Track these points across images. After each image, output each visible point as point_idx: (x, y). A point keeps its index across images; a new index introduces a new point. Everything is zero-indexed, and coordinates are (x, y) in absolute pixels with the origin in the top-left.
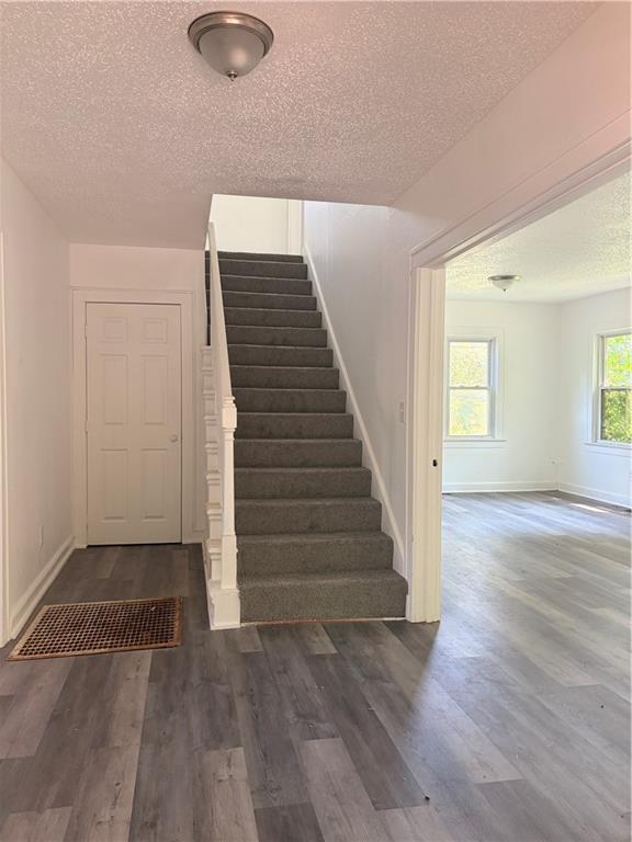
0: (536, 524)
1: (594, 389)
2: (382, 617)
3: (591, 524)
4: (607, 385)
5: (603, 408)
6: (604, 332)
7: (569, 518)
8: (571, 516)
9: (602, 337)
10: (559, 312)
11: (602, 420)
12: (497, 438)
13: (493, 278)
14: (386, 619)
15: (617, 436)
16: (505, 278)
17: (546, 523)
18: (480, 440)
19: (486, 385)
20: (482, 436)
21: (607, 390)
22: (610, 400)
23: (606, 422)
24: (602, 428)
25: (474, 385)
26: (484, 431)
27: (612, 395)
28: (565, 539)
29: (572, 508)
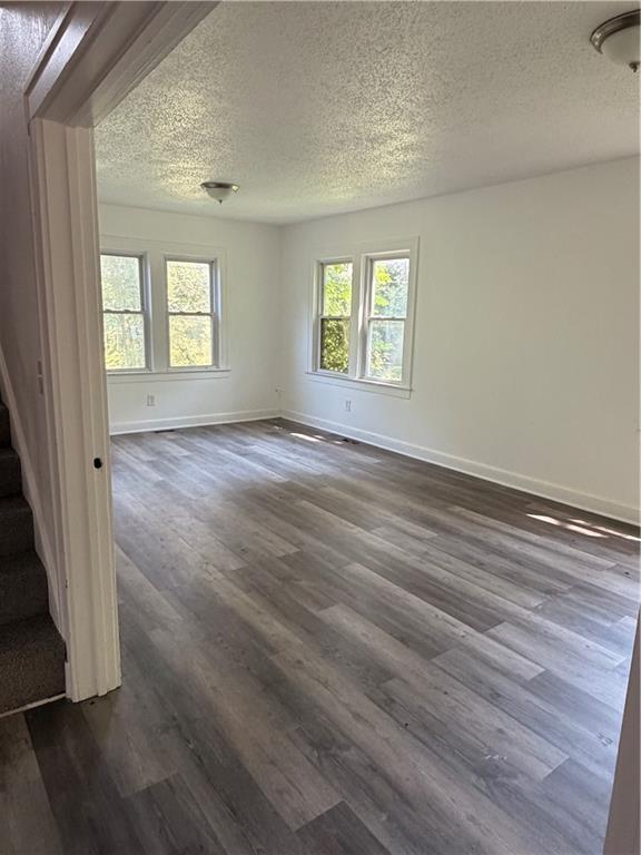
0: (260, 468)
1: (314, 317)
2: (24, 705)
3: (313, 461)
4: (326, 314)
5: (323, 338)
6: (322, 260)
7: (293, 456)
8: (294, 451)
9: (322, 264)
10: (281, 233)
11: (322, 350)
12: (222, 367)
13: (206, 185)
14: (30, 706)
15: (335, 365)
16: (220, 186)
17: (271, 465)
18: (205, 369)
19: (209, 311)
20: (206, 367)
21: (327, 320)
22: (329, 329)
23: (325, 351)
24: (322, 357)
25: (197, 310)
26: (207, 360)
27: (332, 324)
28: (288, 487)
29: (294, 441)
